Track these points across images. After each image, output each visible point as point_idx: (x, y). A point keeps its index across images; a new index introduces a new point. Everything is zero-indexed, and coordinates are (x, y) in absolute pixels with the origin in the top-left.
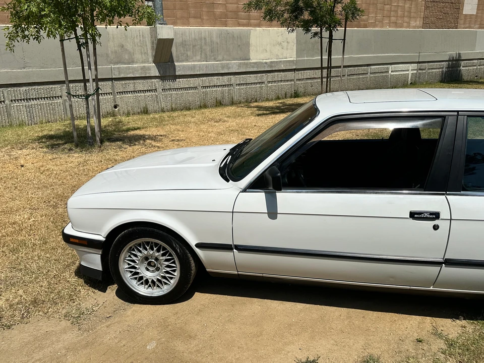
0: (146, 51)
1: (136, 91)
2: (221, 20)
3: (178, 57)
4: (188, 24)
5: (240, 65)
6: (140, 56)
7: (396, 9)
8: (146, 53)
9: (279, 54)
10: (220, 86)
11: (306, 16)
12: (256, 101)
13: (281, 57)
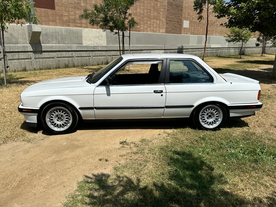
0: (25, 38)
1: (19, 59)
2: (67, 23)
3: (43, 41)
4: (49, 25)
5: (77, 47)
6: (22, 40)
7: (153, 23)
8: (25, 39)
9: (98, 42)
10: (67, 57)
11: (111, 24)
12: (87, 66)
13: (99, 44)
